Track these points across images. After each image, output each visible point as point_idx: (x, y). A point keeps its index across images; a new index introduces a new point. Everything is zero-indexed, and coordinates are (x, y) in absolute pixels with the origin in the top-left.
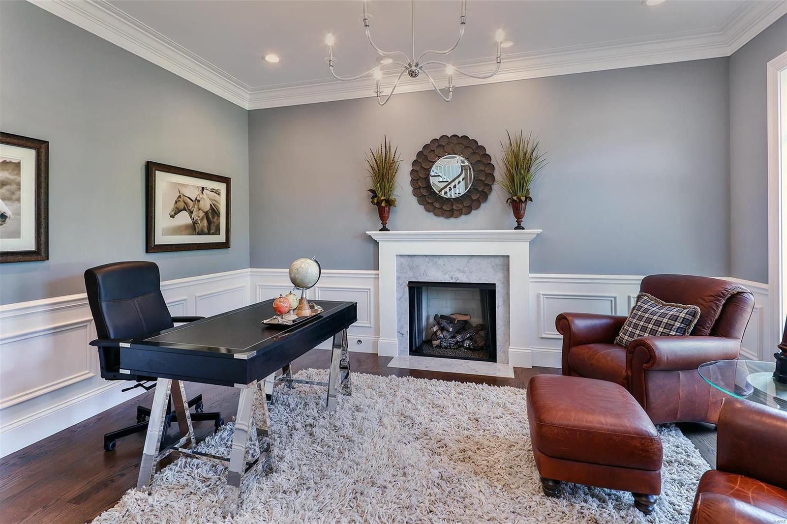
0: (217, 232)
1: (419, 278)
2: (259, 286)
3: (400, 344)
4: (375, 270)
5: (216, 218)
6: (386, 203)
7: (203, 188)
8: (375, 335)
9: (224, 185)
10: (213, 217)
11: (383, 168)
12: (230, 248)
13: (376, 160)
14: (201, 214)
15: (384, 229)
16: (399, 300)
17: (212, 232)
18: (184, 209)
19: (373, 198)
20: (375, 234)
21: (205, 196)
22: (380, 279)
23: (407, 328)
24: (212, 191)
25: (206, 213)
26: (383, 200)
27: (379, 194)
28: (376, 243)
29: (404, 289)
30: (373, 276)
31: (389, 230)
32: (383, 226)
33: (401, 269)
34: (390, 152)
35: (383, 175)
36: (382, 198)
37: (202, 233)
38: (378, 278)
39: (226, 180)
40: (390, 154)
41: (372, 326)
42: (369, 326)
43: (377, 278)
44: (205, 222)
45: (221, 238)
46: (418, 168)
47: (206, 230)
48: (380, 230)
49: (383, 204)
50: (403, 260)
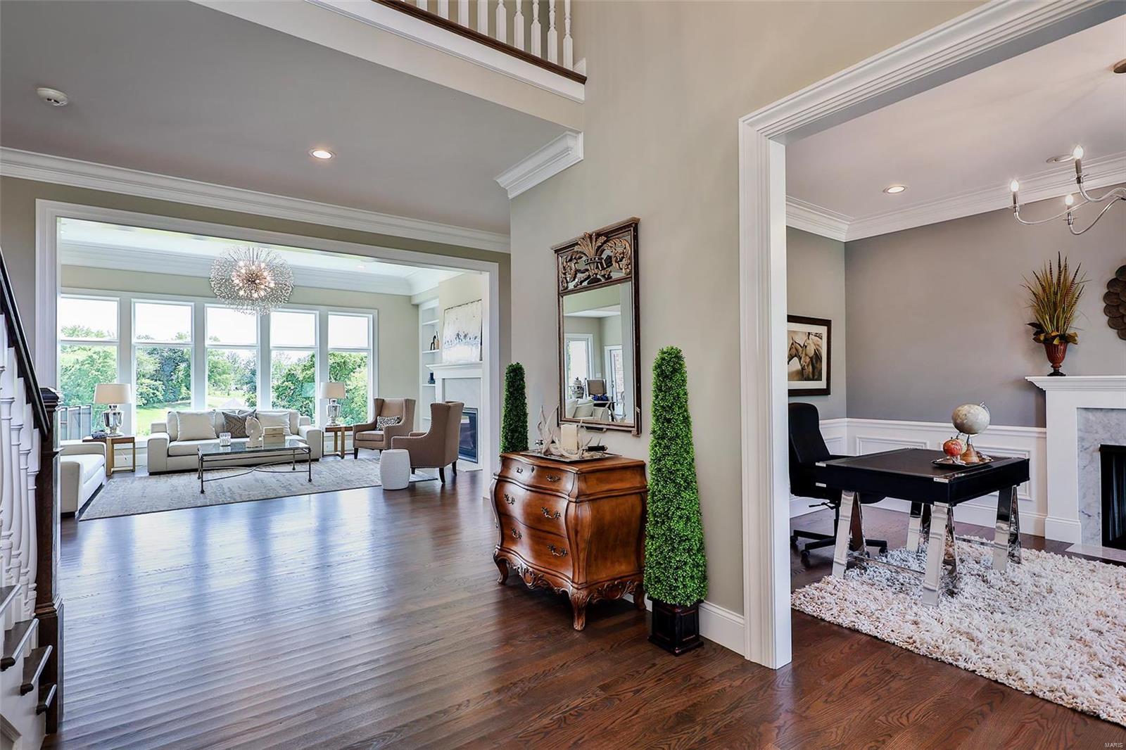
0: (820, 379)
1: (1120, 440)
2: (859, 438)
3: (1084, 528)
4: (1037, 426)
5: (819, 363)
6: (1060, 339)
7: (809, 333)
8: (1039, 512)
9: (825, 328)
10: (817, 363)
11: (1056, 294)
12: (830, 394)
13: (1042, 285)
14: (808, 360)
15: (1056, 373)
16: (1083, 469)
17: (816, 377)
18: (796, 356)
19: (1037, 334)
20: (1041, 381)
21: (810, 341)
22: (1047, 438)
23: (1099, 508)
24: (816, 335)
25: (811, 358)
26: (1055, 337)
27: (1049, 328)
28: (1042, 393)
29: (1091, 455)
30: (1037, 435)
31: (1065, 375)
32: (1055, 370)
33: (1086, 429)
34: (1066, 272)
35: (1055, 303)
36: (1054, 334)
37: (808, 379)
38: (1046, 438)
39: (827, 323)
40: (1065, 274)
41: (1034, 498)
42: (1028, 498)
43: (1043, 437)
44: (810, 367)
45: (822, 384)
46: (1119, 289)
47: (811, 376)
48: (1048, 375)
49: (1056, 342)
50: (1090, 415)
